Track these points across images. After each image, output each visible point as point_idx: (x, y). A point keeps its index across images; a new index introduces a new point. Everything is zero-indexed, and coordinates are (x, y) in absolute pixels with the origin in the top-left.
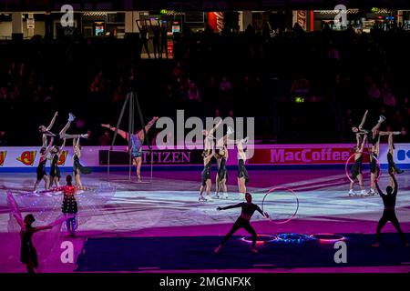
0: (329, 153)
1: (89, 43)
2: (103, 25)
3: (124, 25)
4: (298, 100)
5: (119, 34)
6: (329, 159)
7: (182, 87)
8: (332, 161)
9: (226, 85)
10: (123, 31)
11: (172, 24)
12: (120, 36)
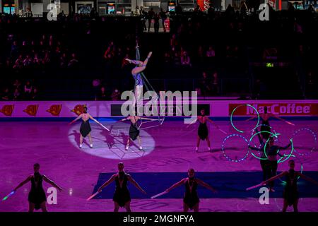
0: (293, 107)
1: (103, 20)
2: (114, 5)
3: (130, 6)
4: (269, 65)
5: (126, 13)
6: (293, 112)
7: (176, 55)
8: (295, 114)
9: (211, 53)
10: (130, 10)
11: (169, 5)
12: (128, 14)
